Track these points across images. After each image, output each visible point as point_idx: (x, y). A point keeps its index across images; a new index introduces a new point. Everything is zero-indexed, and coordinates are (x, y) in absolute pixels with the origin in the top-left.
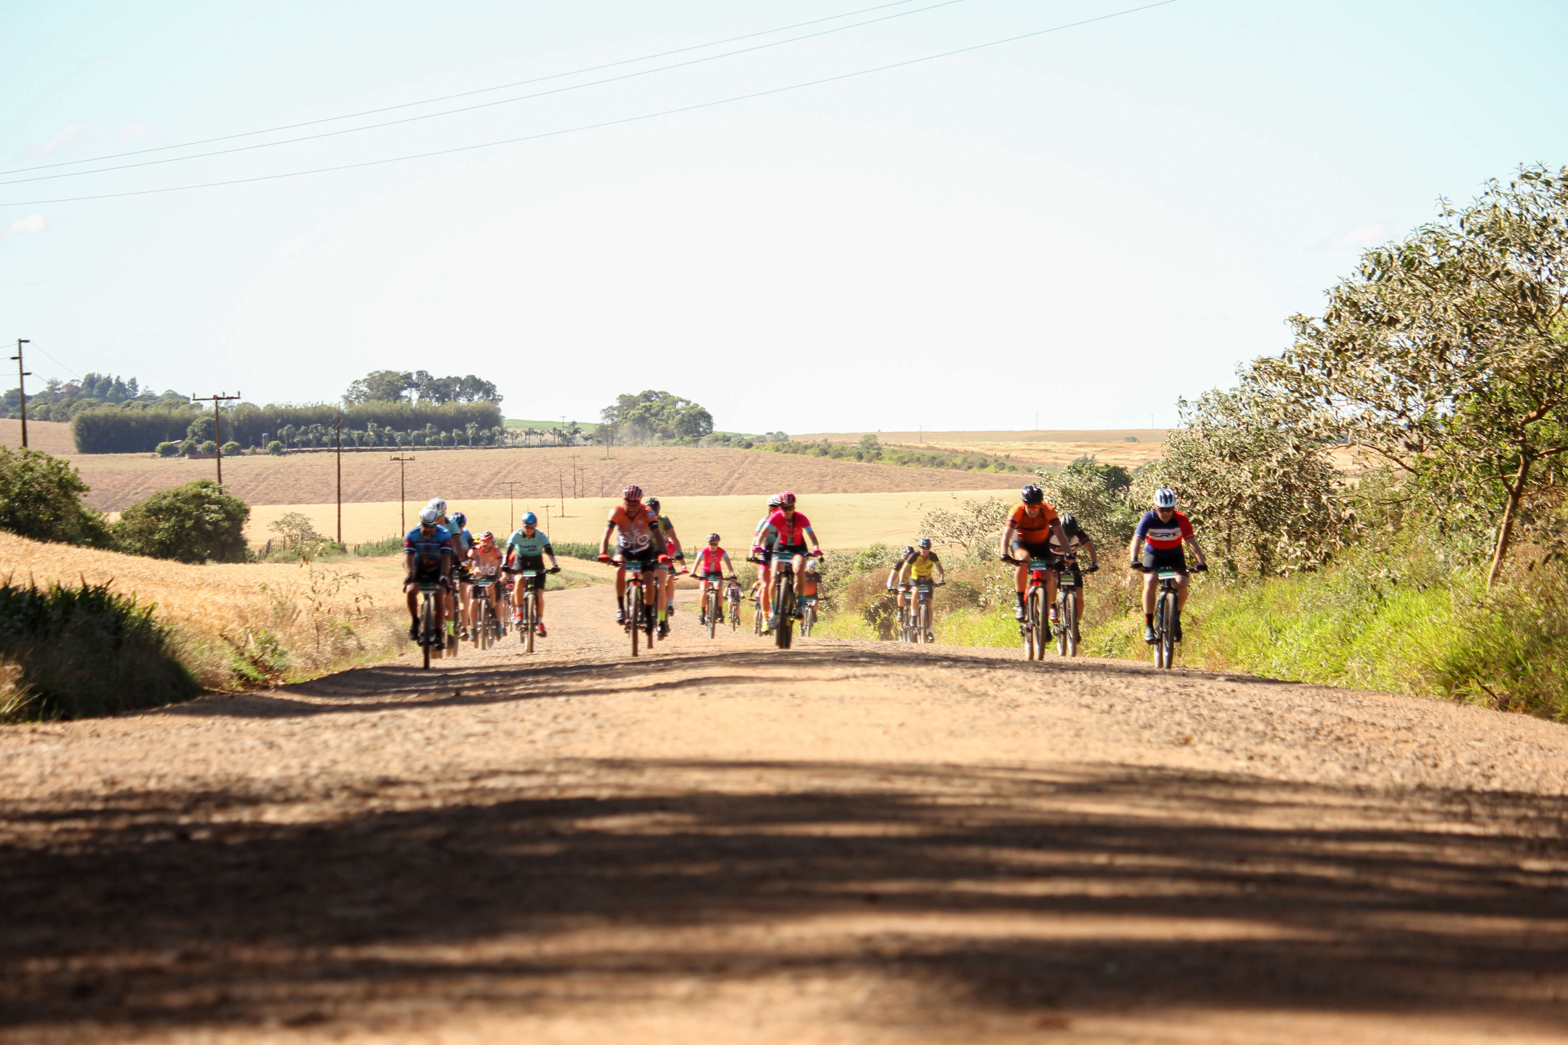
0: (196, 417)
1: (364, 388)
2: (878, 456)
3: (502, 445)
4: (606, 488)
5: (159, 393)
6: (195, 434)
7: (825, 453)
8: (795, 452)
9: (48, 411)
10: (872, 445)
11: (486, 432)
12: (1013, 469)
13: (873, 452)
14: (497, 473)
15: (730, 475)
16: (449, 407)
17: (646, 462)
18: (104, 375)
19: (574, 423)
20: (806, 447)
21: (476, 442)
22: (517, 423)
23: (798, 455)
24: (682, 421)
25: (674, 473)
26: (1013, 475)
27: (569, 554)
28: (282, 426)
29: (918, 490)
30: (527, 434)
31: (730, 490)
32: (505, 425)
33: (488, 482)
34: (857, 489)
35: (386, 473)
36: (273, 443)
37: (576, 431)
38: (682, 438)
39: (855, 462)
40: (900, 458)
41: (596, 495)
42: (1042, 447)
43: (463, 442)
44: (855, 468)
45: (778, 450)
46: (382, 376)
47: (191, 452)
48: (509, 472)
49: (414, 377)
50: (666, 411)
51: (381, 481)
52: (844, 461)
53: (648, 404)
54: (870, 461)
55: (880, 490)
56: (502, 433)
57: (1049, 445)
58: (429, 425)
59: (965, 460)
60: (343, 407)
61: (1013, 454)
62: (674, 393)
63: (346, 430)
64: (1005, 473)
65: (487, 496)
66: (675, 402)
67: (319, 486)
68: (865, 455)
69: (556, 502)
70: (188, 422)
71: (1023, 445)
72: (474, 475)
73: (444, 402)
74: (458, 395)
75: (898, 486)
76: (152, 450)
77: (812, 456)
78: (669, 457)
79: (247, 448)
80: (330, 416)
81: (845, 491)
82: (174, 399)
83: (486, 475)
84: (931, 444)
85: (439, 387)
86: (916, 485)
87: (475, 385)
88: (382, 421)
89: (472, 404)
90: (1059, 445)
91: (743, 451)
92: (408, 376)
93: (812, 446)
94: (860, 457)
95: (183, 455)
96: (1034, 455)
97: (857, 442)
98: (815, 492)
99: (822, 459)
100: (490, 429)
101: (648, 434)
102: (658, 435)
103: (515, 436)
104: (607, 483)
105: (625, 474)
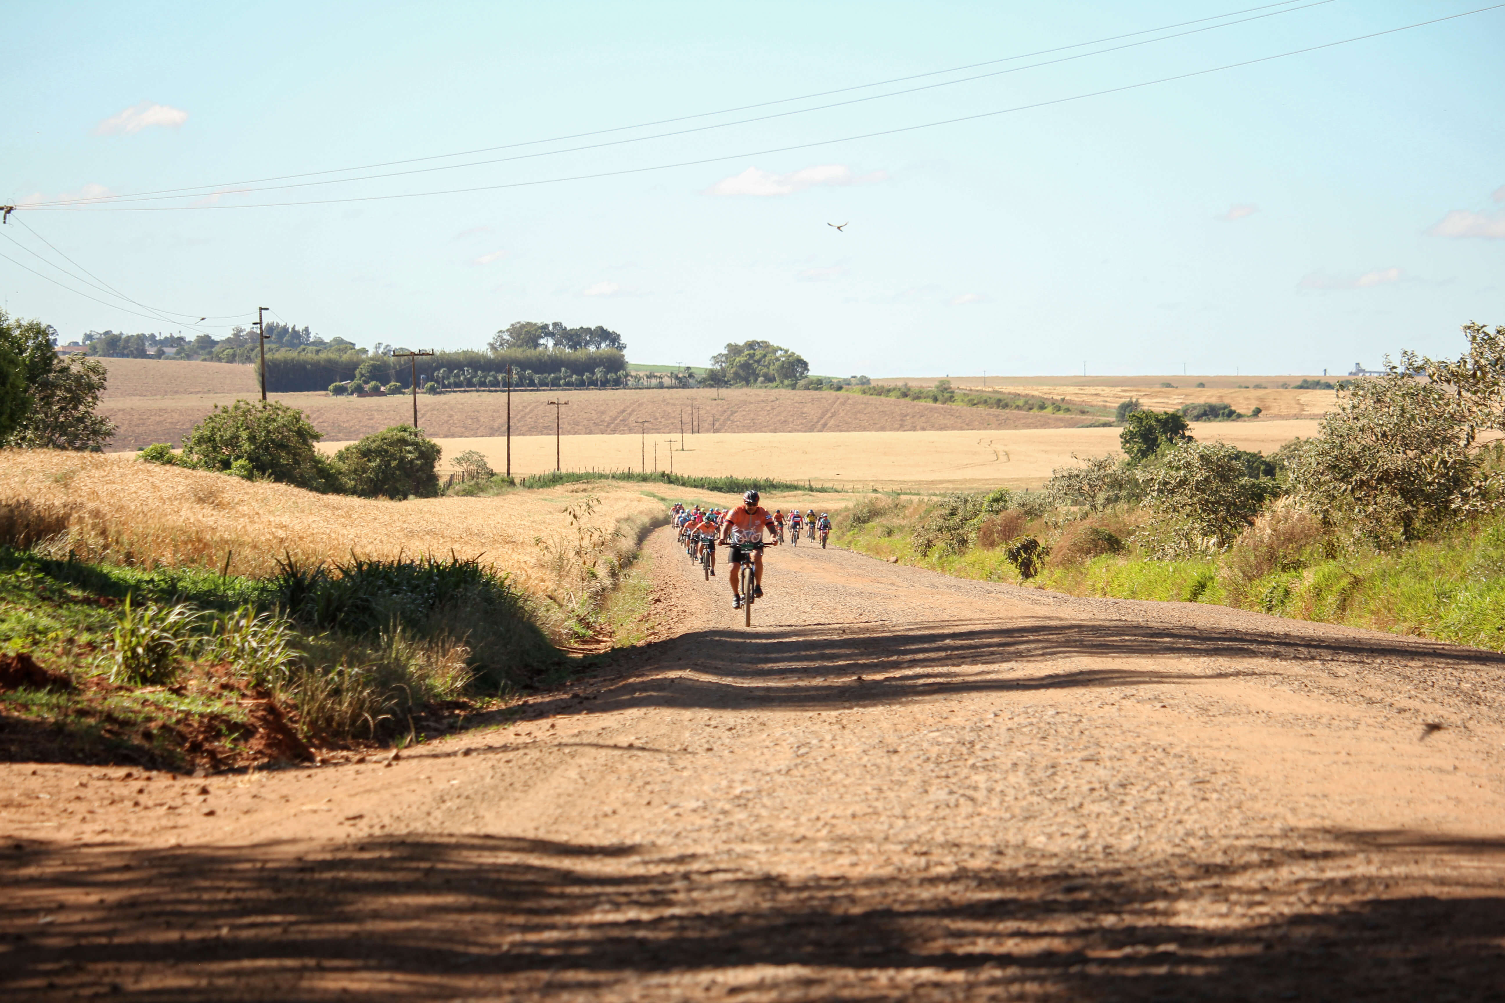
0: (363, 361)
1: (506, 337)
2: (951, 399)
3: (626, 386)
4: (717, 424)
5: (327, 340)
6: (362, 375)
7: (905, 395)
8: (880, 394)
9: (234, 355)
10: (946, 389)
11: (611, 376)
12: (1068, 410)
13: (947, 395)
14: (624, 411)
15: (823, 414)
16: (580, 354)
17: (751, 403)
18: (282, 324)
19: (688, 368)
20: (889, 391)
21: (604, 384)
22: (639, 367)
23: (883, 398)
24: (782, 367)
25: (775, 412)
26: (1068, 416)
27: (702, 487)
28: (438, 368)
29: (985, 429)
30: (648, 377)
31: (824, 428)
32: (628, 369)
33: (615, 419)
34: (933, 427)
35: (528, 410)
36: (429, 384)
37: (690, 375)
38: (782, 382)
39: (931, 404)
40: (969, 401)
41: (708, 431)
42: (1093, 392)
43: (593, 384)
44: (932, 410)
45: (864, 392)
46: (523, 326)
47: (360, 391)
48: (633, 411)
49: (551, 328)
50: (767, 359)
51: (522, 417)
52: (922, 403)
53: (752, 352)
54: (944, 403)
55: (953, 428)
56: (627, 376)
57: (1098, 390)
58: (563, 369)
59: (1026, 402)
60: (490, 354)
61: (1068, 398)
62: (774, 342)
63: (493, 373)
64: (1061, 414)
65: (614, 431)
66: (775, 350)
67: (470, 422)
68: (940, 397)
69: (676, 436)
70: (354, 365)
71: (1076, 390)
72: (603, 413)
73: (576, 349)
74: (587, 343)
75: (969, 425)
76: (325, 389)
77: (893, 399)
78: (773, 398)
79: (407, 387)
80: (479, 361)
81: (923, 429)
82: (342, 345)
83: (613, 413)
84: (997, 388)
85: (571, 336)
86: (985, 425)
87: (602, 334)
88: (523, 365)
89: (601, 351)
90: (1107, 390)
91: (834, 393)
92: (546, 326)
93: (894, 389)
94: (935, 399)
95: (352, 394)
96: (1085, 398)
97: (932, 386)
98: (898, 430)
99: (903, 401)
100: (616, 373)
101: (752, 379)
102: (761, 379)
103: (637, 378)
104: (718, 420)
105: (733, 413)
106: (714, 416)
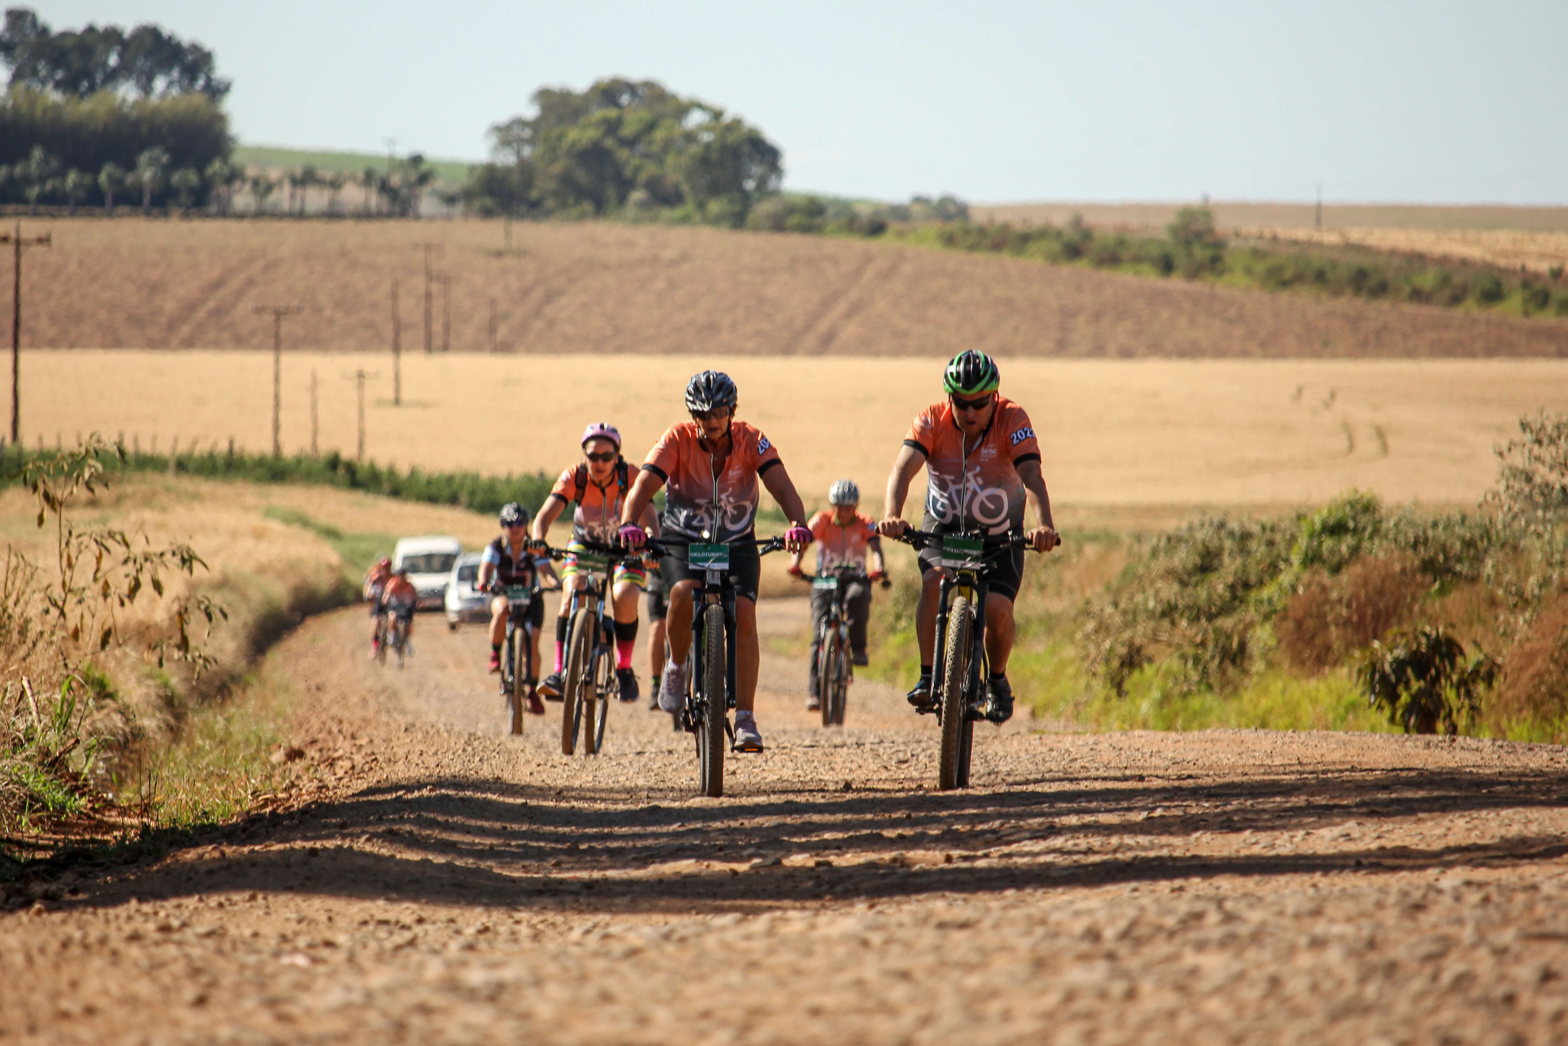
2: (1215, 264)
4: (503, 332)
7: (1074, 252)
8: (997, 248)
10: (1199, 236)
11: (185, 177)
13: (1203, 253)
14: (220, 283)
15: (826, 305)
16: (91, 107)
17: (607, 266)
19: (417, 160)
20: (1026, 238)
21: (162, 201)
22: (268, 155)
23: (1005, 258)
24: (704, 161)
25: (680, 296)
30: (295, 183)
32: (237, 159)
33: (193, 305)
37: (424, 179)
38: (701, 206)
39: (1152, 279)
40: (1270, 271)
41: (476, 347)
43: (129, 198)
44: (1154, 296)
45: (949, 241)
48: (248, 281)
50: (659, 135)
52: (1126, 275)
53: (612, 113)
54: (1192, 276)
55: (1218, 351)
56: (231, 177)
58: (37, 152)
59: (1444, 280)
64: (1548, 317)
65: (189, 344)
66: (683, 109)
68: (1180, 259)
69: (379, 361)
72: (155, 288)
73: (77, 91)
74: (112, 76)
75: (1266, 345)
77: (1039, 261)
78: (669, 254)
81: (1126, 353)
83: (189, 288)
85: (64, 51)
86: (1315, 344)
87: (157, 49)
89: (153, 99)
91: (859, 244)
93: (1041, 235)
94: (1167, 265)
97: (1157, 227)
99: (1068, 268)
100: (199, 168)
101: (611, 193)
102: (637, 195)
103: (262, 187)
104: (505, 317)
105: (551, 296)
106: (493, 303)
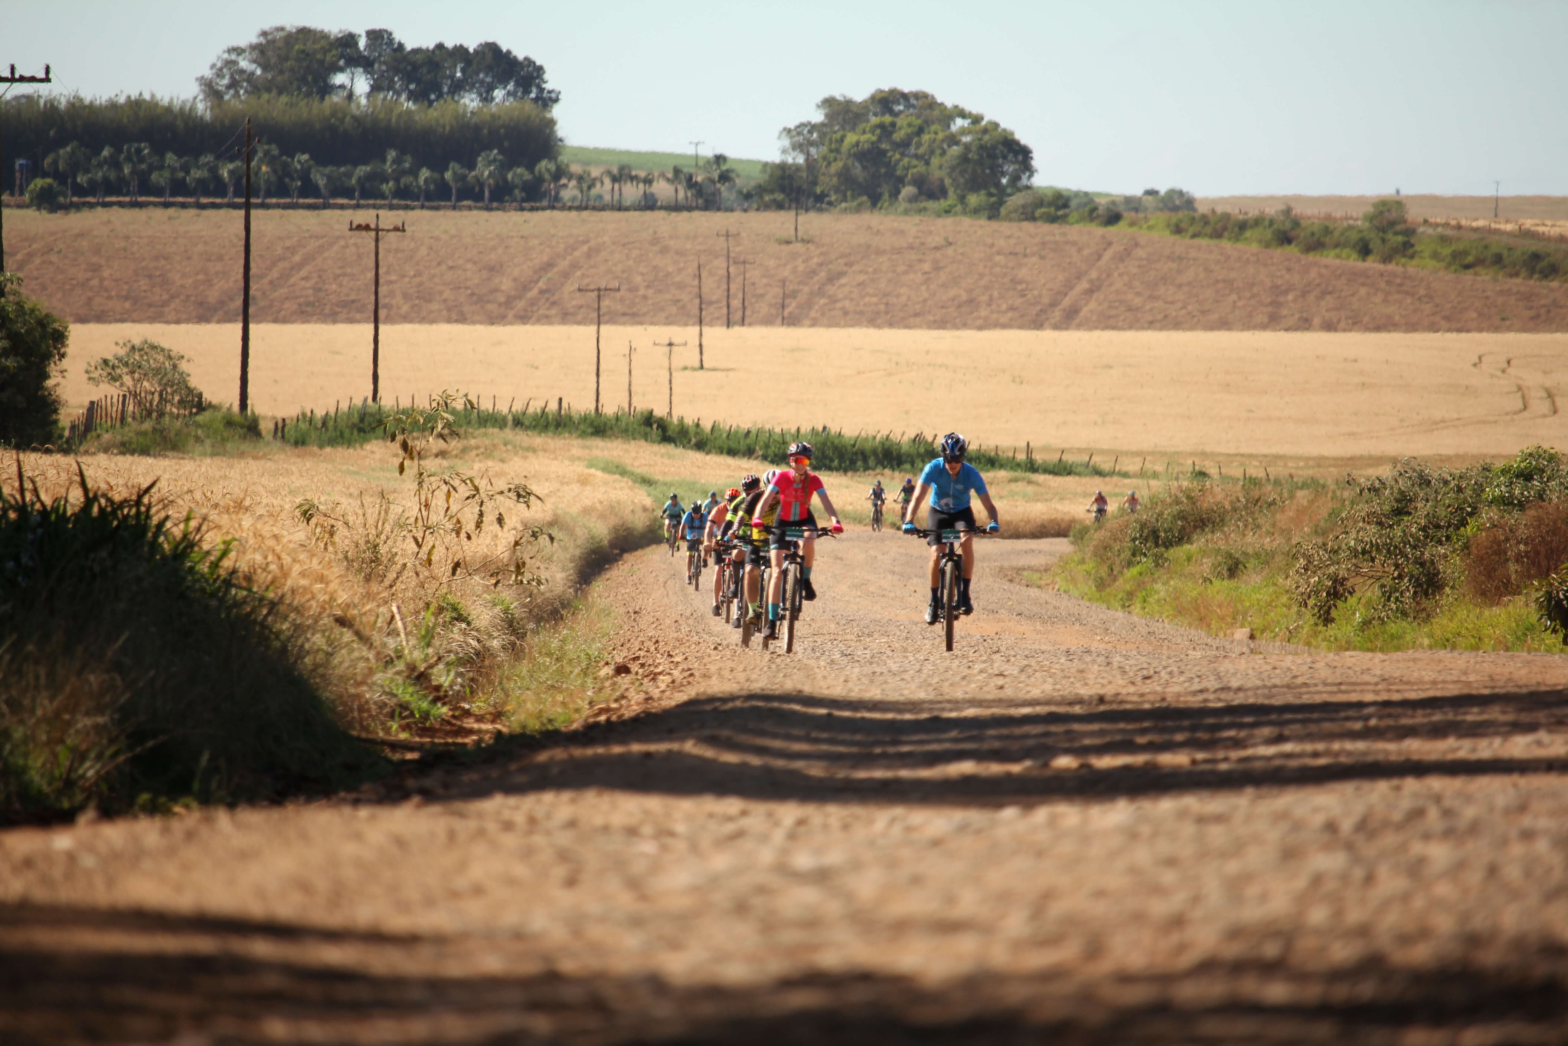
1: (247, 64)
2: (1406, 249)
3: (556, 203)
4: (791, 307)
7: (1285, 239)
8: (1217, 234)
10: (1392, 224)
11: (518, 174)
13: (1395, 240)
14: (550, 265)
15: (1070, 284)
16: (439, 114)
17: (881, 251)
19: (720, 159)
20: (1243, 227)
21: (499, 195)
22: (591, 153)
23: (1225, 244)
24: (965, 158)
25: (944, 276)
28: (61, 143)
30: (614, 180)
31: (1069, 319)
32: (563, 158)
33: (527, 285)
36: (38, 183)
37: (725, 177)
38: (962, 199)
39: (1351, 262)
40: (1454, 255)
41: (768, 321)
43: (471, 193)
44: (1353, 276)
45: (1177, 230)
46: (290, 38)
49: (362, 43)
50: (927, 137)
51: (283, 275)
52: (1328, 258)
53: (887, 119)
54: (1387, 259)
55: (1410, 325)
56: (559, 174)
58: (392, 153)
63: (206, 158)
65: (523, 318)
66: (948, 116)
67: (143, 281)
68: (1376, 245)
69: (685, 333)
72: (494, 269)
73: (427, 101)
74: (458, 87)
75: (1452, 319)
77: (1254, 246)
78: (935, 240)
80: (172, 126)
81: (1330, 326)
83: (523, 270)
84: (1529, 225)
85: (416, 66)
86: (1496, 318)
87: (497, 64)
88: (287, 139)
89: (492, 107)
91: (1098, 232)
92: (348, 41)
93: (1256, 223)
94: (1364, 250)
97: (1357, 216)
99: (1279, 252)
100: (531, 167)
101: (885, 190)
102: (908, 190)
103: (586, 182)
104: (794, 295)
105: (833, 276)
106: (783, 282)
